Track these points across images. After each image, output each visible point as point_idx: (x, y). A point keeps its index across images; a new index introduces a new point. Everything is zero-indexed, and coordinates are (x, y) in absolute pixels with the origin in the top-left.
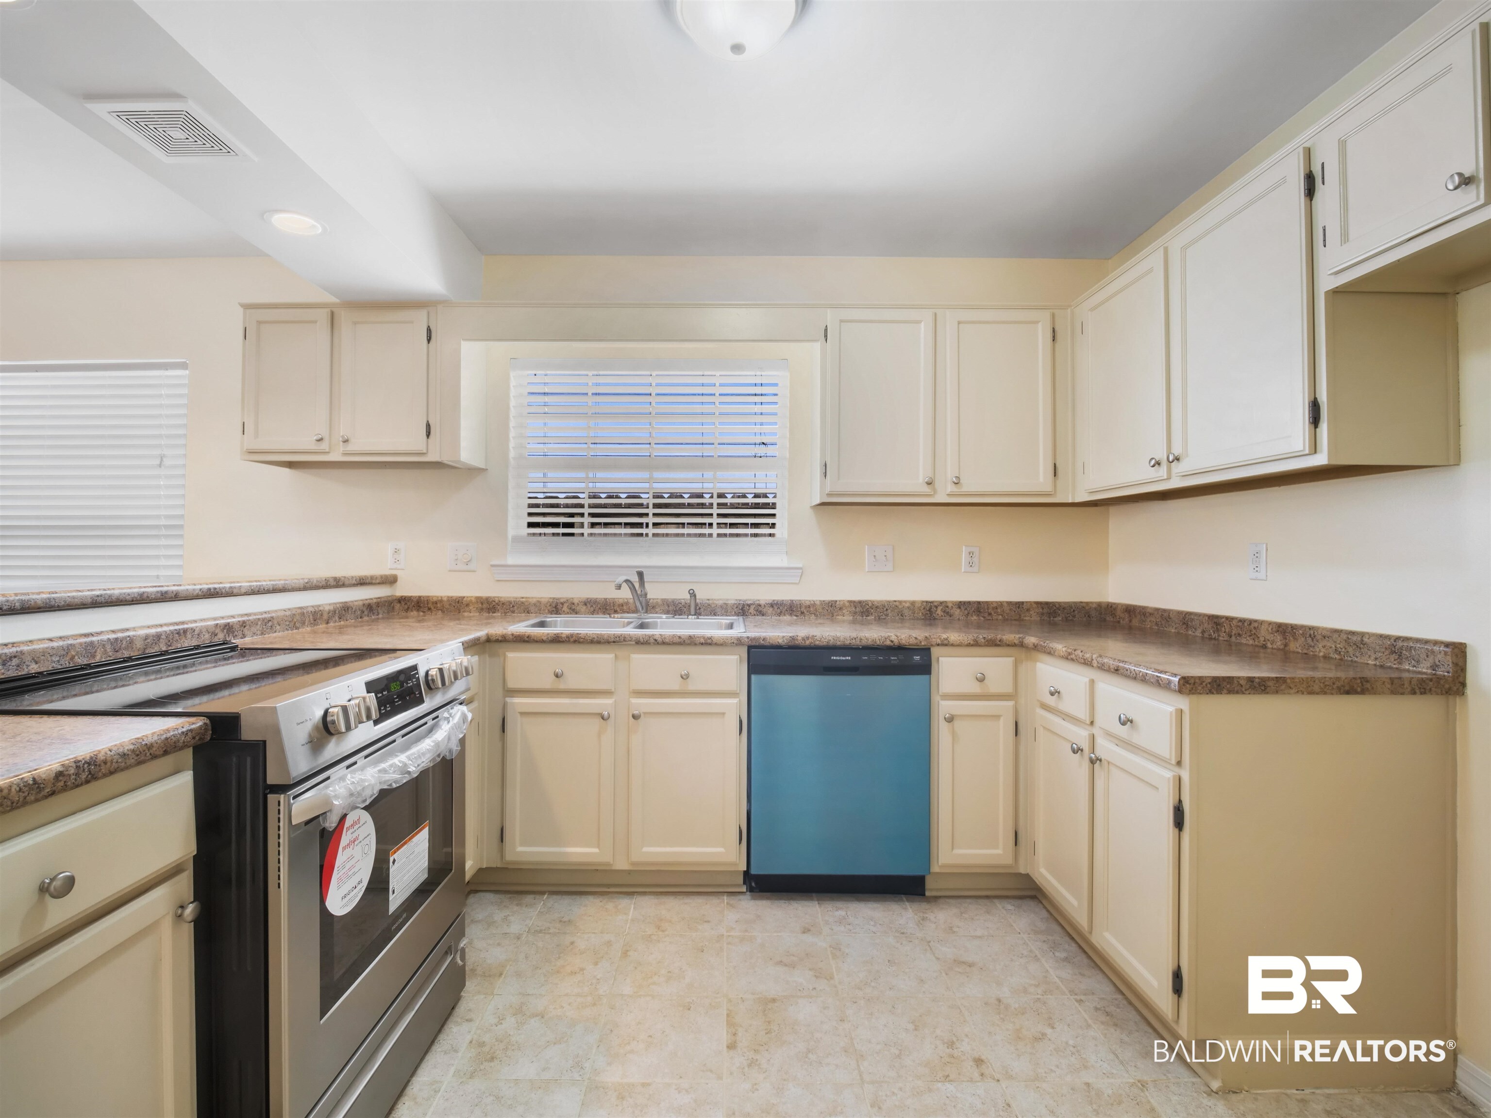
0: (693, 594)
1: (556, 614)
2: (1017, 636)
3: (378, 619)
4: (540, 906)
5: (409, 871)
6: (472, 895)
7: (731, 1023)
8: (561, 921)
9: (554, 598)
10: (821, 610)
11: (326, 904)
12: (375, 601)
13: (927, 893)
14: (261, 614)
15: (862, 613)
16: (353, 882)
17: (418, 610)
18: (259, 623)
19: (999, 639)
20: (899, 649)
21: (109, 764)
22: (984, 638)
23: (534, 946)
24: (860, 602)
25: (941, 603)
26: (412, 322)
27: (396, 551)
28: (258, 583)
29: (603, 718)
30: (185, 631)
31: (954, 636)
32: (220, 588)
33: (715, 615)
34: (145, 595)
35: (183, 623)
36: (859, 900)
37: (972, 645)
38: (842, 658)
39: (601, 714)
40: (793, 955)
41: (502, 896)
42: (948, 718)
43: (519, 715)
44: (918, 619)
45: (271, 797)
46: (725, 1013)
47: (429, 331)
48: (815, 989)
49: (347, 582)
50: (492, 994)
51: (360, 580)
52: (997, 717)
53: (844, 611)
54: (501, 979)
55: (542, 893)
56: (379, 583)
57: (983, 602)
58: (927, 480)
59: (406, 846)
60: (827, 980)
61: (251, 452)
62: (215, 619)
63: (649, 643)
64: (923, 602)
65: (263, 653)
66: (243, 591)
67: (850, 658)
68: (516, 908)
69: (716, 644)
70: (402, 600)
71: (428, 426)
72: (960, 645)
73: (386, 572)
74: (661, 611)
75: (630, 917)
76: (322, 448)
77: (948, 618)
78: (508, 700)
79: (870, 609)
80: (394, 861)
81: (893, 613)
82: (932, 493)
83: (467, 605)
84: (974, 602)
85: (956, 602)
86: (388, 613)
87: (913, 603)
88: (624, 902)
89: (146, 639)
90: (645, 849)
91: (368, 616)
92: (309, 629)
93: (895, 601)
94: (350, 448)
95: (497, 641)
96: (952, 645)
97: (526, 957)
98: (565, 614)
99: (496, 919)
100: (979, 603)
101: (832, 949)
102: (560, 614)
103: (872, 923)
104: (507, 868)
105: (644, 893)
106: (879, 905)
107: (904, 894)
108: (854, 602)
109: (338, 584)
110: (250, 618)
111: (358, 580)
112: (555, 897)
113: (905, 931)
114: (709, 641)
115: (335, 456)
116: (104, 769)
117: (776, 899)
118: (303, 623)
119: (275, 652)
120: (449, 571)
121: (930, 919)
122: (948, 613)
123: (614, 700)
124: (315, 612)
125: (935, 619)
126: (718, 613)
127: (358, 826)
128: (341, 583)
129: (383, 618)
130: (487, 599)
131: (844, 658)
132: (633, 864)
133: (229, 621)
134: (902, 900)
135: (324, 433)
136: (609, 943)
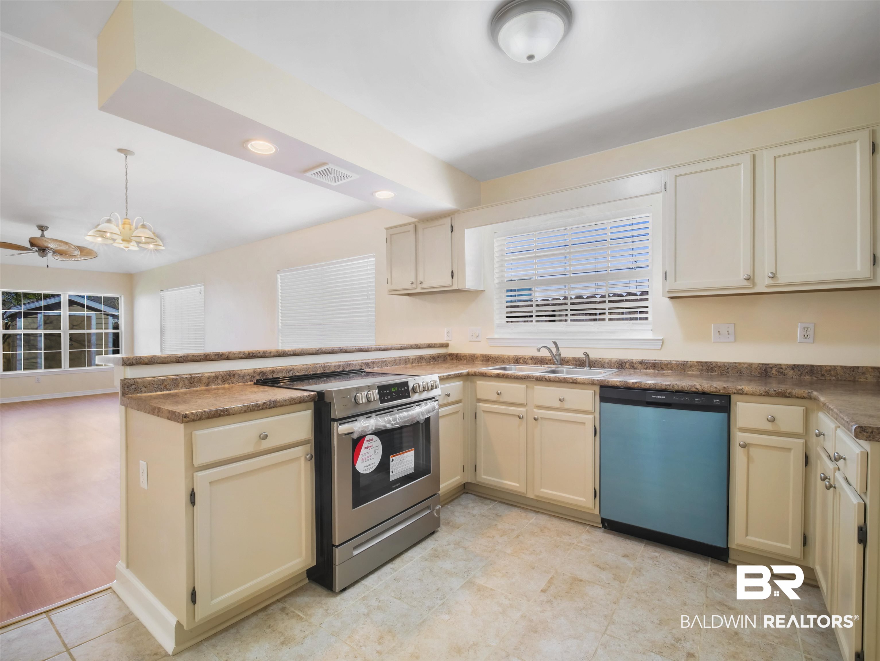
0: (587, 355)
1: (517, 364)
2: (807, 391)
3: (438, 363)
4: (491, 506)
5: (402, 466)
6: (465, 494)
7: (550, 582)
8: (496, 515)
9: (516, 356)
10: (676, 367)
11: (356, 467)
12: (436, 355)
13: (730, 562)
14: (381, 359)
15: (708, 370)
16: (370, 462)
17: (457, 360)
18: (380, 363)
19: (789, 393)
20: (704, 394)
21: (280, 403)
22: (775, 391)
23: (479, 521)
24: (706, 363)
25: (776, 365)
26: (444, 224)
27: (448, 332)
28: (379, 346)
29: (520, 418)
30: (350, 364)
31: (748, 388)
32: (363, 348)
33: (604, 367)
34: (334, 350)
35: (349, 361)
36: (674, 551)
37: (764, 395)
38: (659, 397)
39: (519, 415)
40: (608, 565)
41: (476, 497)
42: (743, 445)
43: (482, 411)
44: (754, 376)
45: (332, 423)
46: (550, 577)
47: (452, 226)
48: (609, 584)
49: (421, 346)
50: (451, 534)
51: (428, 345)
52: (789, 450)
53: (693, 369)
54: (458, 530)
55: (495, 501)
56: (439, 347)
57: (816, 366)
58: (745, 277)
59: (400, 455)
60: (620, 582)
61: (390, 291)
62: (362, 360)
63: (543, 381)
64: (760, 364)
65: (382, 375)
66: (373, 349)
67: (665, 397)
68: (480, 504)
69: (579, 383)
70: (451, 355)
71: (452, 272)
72: (753, 394)
73: (444, 341)
74: (572, 364)
75: (530, 522)
76: (413, 287)
77: (782, 376)
78: (478, 404)
79: (714, 368)
80: (393, 460)
81: (733, 371)
82: (752, 286)
83: (477, 358)
84: (808, 366)
85: (790, 365)
86: (444, 360)
87: (750, 365)
88: (532, 515)
89: (335, 367)
90: (542, 490)
91: (433, 361)
92: (403, 366)
93: (735, 363)
94: (424, 286)
95: (472, 375)
96: (746, 394)
97: (473, 525)
98: (522, 364)
99: (469, 506)
100: (812, 366)
101: (635, 569)
102: (519, 364)
103: (674, 565)
104: (478, 485)
105: (544, 514)
106: (687, 558)
107: (711, 557)
108: (702, 362)
109: (417, 347)
110: (376, 360)
111: (427, 345)
112: (500, 504)
113: (695, 576)
114: (575, 381)
115: (418, 290)
116: (278, 404)
117: (618, 536)
118: (400, 364)
119: (387, 375)
120: (470, 341)
121: (720, 576)
122: (782, 373)
123: (526, 409)
124: (406, 359)
125: (770, 377)
126: (606, 367)
127: (372, 441)
128: (418, 347)
129: (441, 363)
130: (485, 355)
131: (661, 397)
132: (536, 496)
133: (367, 361)
134: (707, 560)
135: (414, 281)
136: (513, 530)
